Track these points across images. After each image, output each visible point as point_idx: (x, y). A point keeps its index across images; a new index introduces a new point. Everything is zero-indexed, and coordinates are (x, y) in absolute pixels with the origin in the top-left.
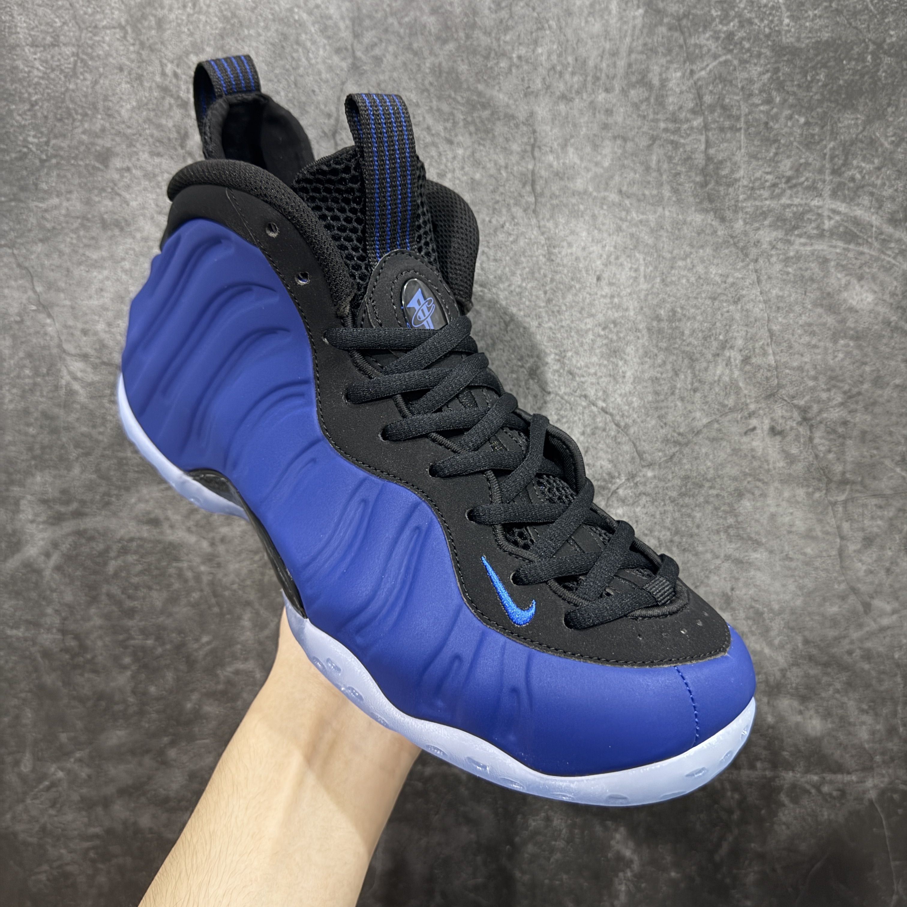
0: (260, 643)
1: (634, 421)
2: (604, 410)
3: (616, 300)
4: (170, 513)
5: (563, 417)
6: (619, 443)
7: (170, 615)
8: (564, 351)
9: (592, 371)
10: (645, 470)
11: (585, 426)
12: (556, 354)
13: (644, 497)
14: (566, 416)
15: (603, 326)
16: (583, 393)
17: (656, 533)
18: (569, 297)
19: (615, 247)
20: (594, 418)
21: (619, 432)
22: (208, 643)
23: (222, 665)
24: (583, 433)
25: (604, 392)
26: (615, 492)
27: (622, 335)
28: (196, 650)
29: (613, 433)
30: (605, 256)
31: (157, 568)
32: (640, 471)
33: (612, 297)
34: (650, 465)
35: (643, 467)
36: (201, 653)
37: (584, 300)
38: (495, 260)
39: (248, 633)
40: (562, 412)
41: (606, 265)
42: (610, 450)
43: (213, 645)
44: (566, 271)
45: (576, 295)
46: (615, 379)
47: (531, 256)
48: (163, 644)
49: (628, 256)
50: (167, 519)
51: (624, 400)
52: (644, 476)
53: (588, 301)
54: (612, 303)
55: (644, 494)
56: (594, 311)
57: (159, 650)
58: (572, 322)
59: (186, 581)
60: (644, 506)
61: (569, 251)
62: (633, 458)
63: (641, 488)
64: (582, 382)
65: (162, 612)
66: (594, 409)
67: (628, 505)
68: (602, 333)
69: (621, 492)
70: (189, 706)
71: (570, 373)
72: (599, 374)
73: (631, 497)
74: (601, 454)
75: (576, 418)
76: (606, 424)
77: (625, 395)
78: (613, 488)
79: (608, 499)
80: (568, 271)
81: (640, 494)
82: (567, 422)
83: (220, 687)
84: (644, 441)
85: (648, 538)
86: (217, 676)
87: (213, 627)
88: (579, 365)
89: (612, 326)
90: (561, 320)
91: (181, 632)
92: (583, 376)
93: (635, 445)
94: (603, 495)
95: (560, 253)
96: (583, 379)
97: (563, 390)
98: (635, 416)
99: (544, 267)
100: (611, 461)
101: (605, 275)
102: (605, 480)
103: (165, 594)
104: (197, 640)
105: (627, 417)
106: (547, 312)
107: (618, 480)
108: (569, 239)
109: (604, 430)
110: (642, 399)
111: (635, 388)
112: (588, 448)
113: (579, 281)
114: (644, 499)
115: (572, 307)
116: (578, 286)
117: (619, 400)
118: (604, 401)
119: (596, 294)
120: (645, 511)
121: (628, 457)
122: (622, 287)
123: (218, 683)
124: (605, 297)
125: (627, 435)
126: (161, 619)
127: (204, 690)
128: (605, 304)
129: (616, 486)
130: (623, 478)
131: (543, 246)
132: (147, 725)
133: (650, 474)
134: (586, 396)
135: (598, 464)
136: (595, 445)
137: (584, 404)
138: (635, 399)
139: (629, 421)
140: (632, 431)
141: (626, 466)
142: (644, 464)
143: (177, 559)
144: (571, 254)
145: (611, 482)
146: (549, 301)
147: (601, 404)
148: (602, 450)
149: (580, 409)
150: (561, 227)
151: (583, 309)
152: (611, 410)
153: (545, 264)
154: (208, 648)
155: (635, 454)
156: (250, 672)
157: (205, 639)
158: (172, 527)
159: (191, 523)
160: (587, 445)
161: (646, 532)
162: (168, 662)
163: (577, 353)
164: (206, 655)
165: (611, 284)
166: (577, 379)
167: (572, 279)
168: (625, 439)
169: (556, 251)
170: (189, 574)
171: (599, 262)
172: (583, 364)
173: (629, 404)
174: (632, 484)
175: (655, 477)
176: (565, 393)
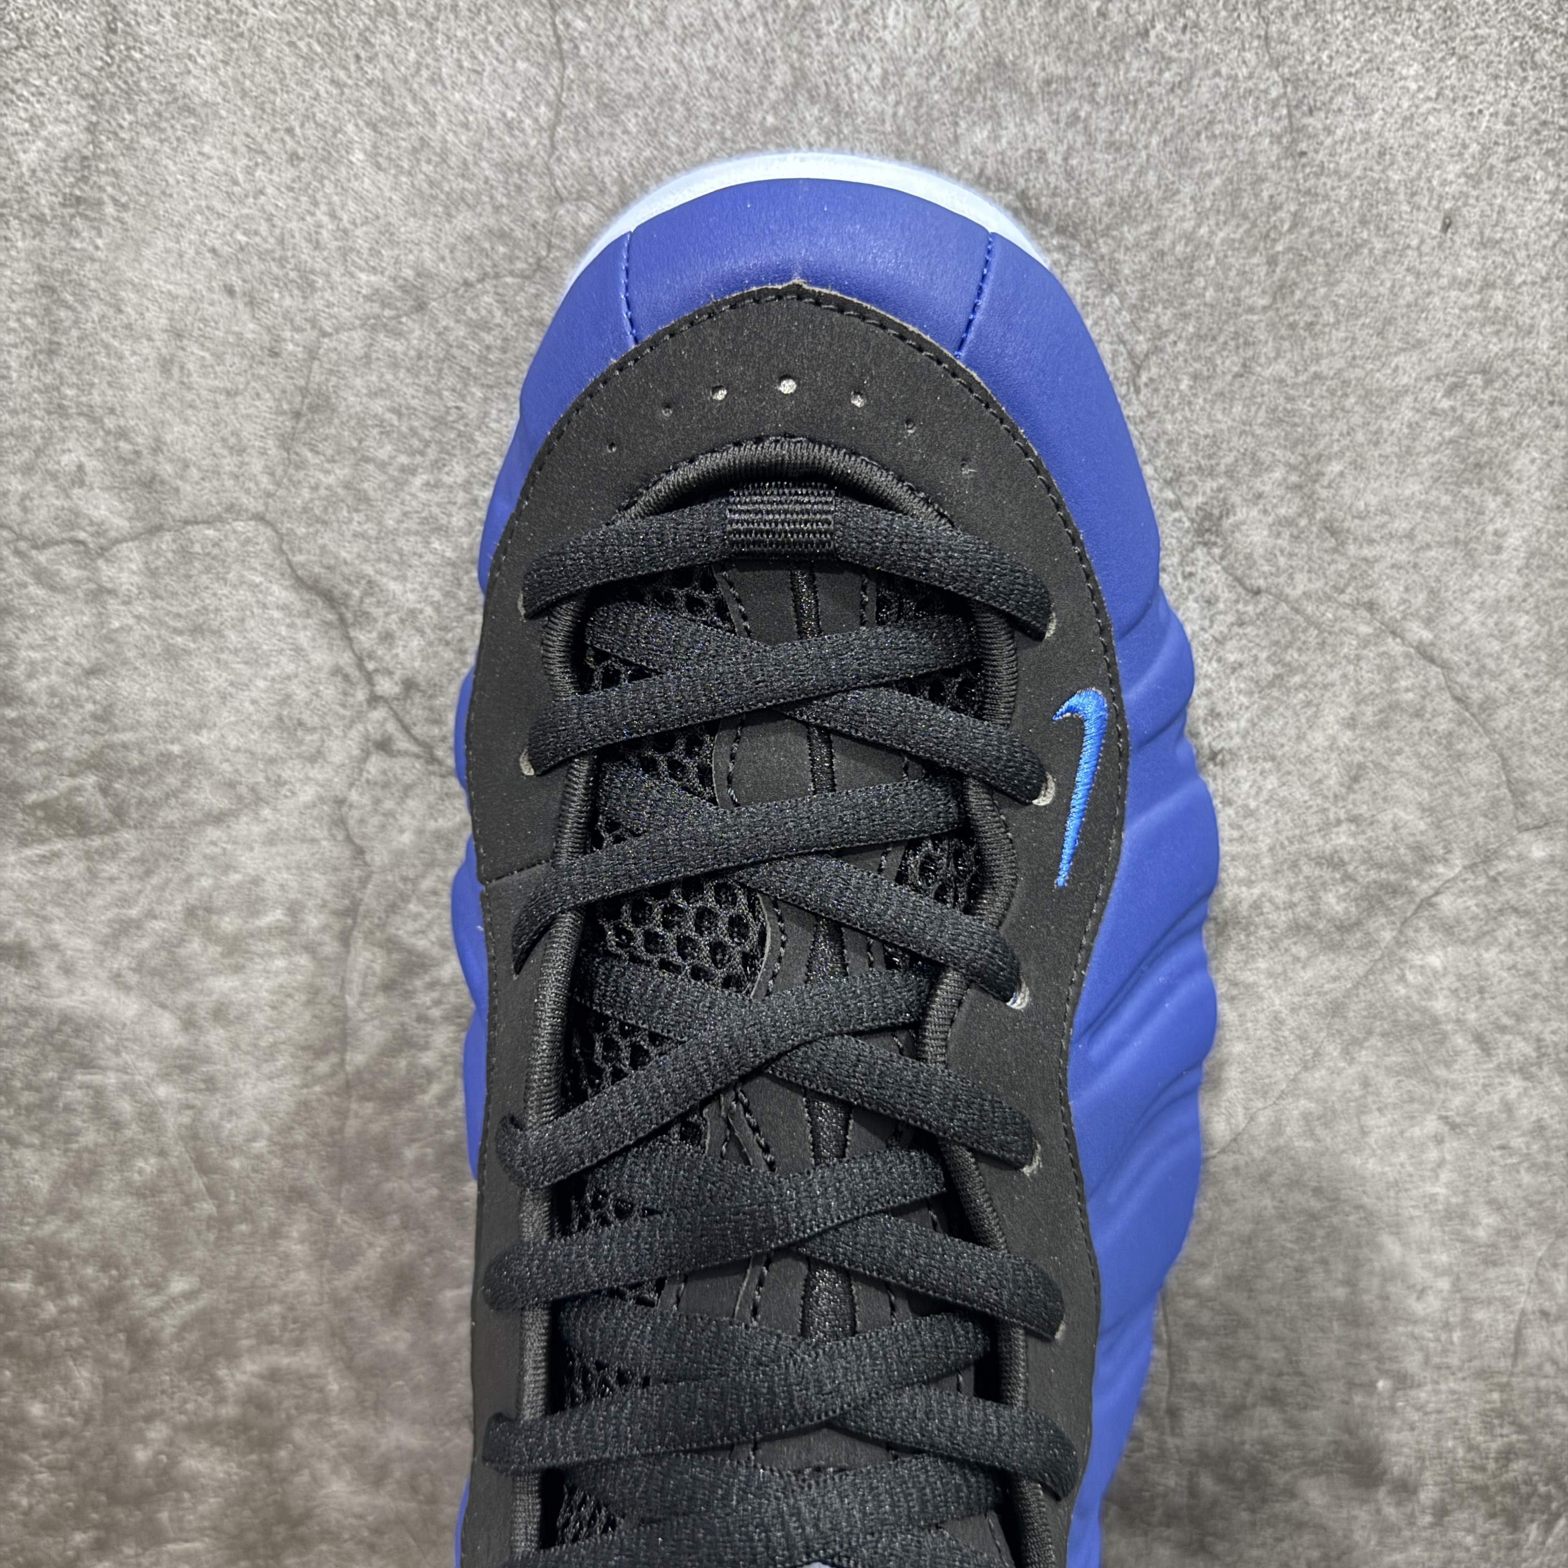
0: (338, 1302)
1: (1511, 690)
2: (1425, 653)
3: (1498, 298)
4: (58, 930)
5: (1292, 670)
6: (1459, 756)
7: (75, 1216)
8: (1319, 458)
9: (1401, 525)
10: (1526, 836)
11: (1360, 701)
12: (1292, 468)
13: (1513, 918)
14: (1303, 669)
15: (1450, 380)
16: (1366, 596)
17: (1535, 1026)
18: (1350, 281)
19: (1509, 122)
20: (1390, 674)
21: (1461, 722)
22: (189, 1296)
23: (232, 1357)
24: (1351, 723)
25: (1433, 593)
26: (1428, 903)
27: (1505, 413)
28: (156, 1313)
29: (1443, 725)
30: (1474, 148)
31: (29, 1087)
32: (1512, 841)
33: (1488, 285)
34: (1543, 826)
35: (1525, 829)
36: (170, 1323)
37: (1394, 293)
38: (1112, 146)
39: (302, 1275)
40: (1292, 655)
41: (1475, 180)
42: (1427, 776)
43: (204, 1300)
44: (1343, 193)
45: (1370, 273)
46: (1469, 554)
47: (1236, 138)
48: (60, 1293)
49: (1550, 153)
50: (53, 947)
51: (1491, 622)
52: (1520, 858)
53: (1407, 296)
54: (1482, 305)
55: (1515, 910)
56: (1423, 330)
57: (50, 1309)
58: (1352, 363)
59: (117, 1125)
60: (1510, 946)
61: (1360, 125)
62: (1495, 802)
63: (1508, 894)
64: (1365, 560)
65: (52, 1209)
66: (1394, 646)
67: (1463, 942)
68: (1445, 404)
69: (1446, 903)
70: (141, 1455)
71: (1331, 529)
72: (1423, 537)
73: (1474, 918)
74: (1400, 787)
75: (1334, 675)
76: (1426, 695)
77: (1496, 607)
78: (1425, 889)
79: (1405, 922)
80: (1352, 196)
81: (1501, 911)
82: (1303, 686)
83: (229, 1411)
84: (1536, 751)
85: (1508, 1037)
86: (216, 1382)
87: (200, 1253)
88: (1361, 505)
89: (1479, 380)
90: (1317, 358)
91: (108, 1263)
92: (1371, 542)
93: (1505, 761)
94: (1389, 911)
95: (1329, 131)
96: (1367, 552)
97: (1302, 583)
98: (1518, 673)
99: (1273, 175)
100: (1426, 810)
101: (1472, 214)
102: (1401, 867)
103: (57, 1161)
104: (156, 1287)
105: (1494, 676)
106: (1272, 326)
107: (1440, 869)
108: (1361, 87)
109: (1418, 714)
110: (1543, 621)
111: (1527, 585)
112: (1361, 766)
113: (1383, 230)
114: (1512, 925)
115: (1354, 315)
116: (1379, 245)
117: (1474, 622)
118: (1429, 622)
119: (1437, 274)
120: (1508, 959)
121: (1479, 798)
122: (1521, 255)
123: (220, 1400)
124: (1463, 285)
125: (1488, 732)
126: (48, 1228)
127: (183, 1418)
128: (1464, 309)
129: (1435, 883)
130: (1458, 862)
131: (1275, 104)
132: (25, 1502)
133: (1538, 851)
134: (1371, 606)
135: (1386, 818)
136: (1384, 761)
137: (1364, 629)
138: (1523, 620)
139: (1496, 688)
140: (1502, 717)
141: (1471, 826)
142: (1526, 820)
143: (87, 1063)
144: (1367, 136)
145: (1419, 874)
146: (1282, 290)
147: (1419, 632)
148: (1403, 774)
149: (1349, 646)
150: (1338, 44)
151: (1389, 321)
152: (1446, 654)
153: (1278, 168)
154: (188, 1309)
155: (1504, 790)
156: (311, 1376)
157: (178, 1285)
158: (67, 969)
159: (122, 962)
160: (1359, 758)
161: (1506, 1021)
162: (76, 1341)
163: (1358, 466)
164: (185, 1327)
165: (1485, 244)
166: (1352, 549)
167: (1363, 222)
168: (1477, 744)
169: (1315, 123)
170: (125, 1107)
171: (1453, 169)
172: (1373, 500)
173: (1505, 635)
174: (1482, 881)
175: (1552, 861)
176: (1307, 595)
